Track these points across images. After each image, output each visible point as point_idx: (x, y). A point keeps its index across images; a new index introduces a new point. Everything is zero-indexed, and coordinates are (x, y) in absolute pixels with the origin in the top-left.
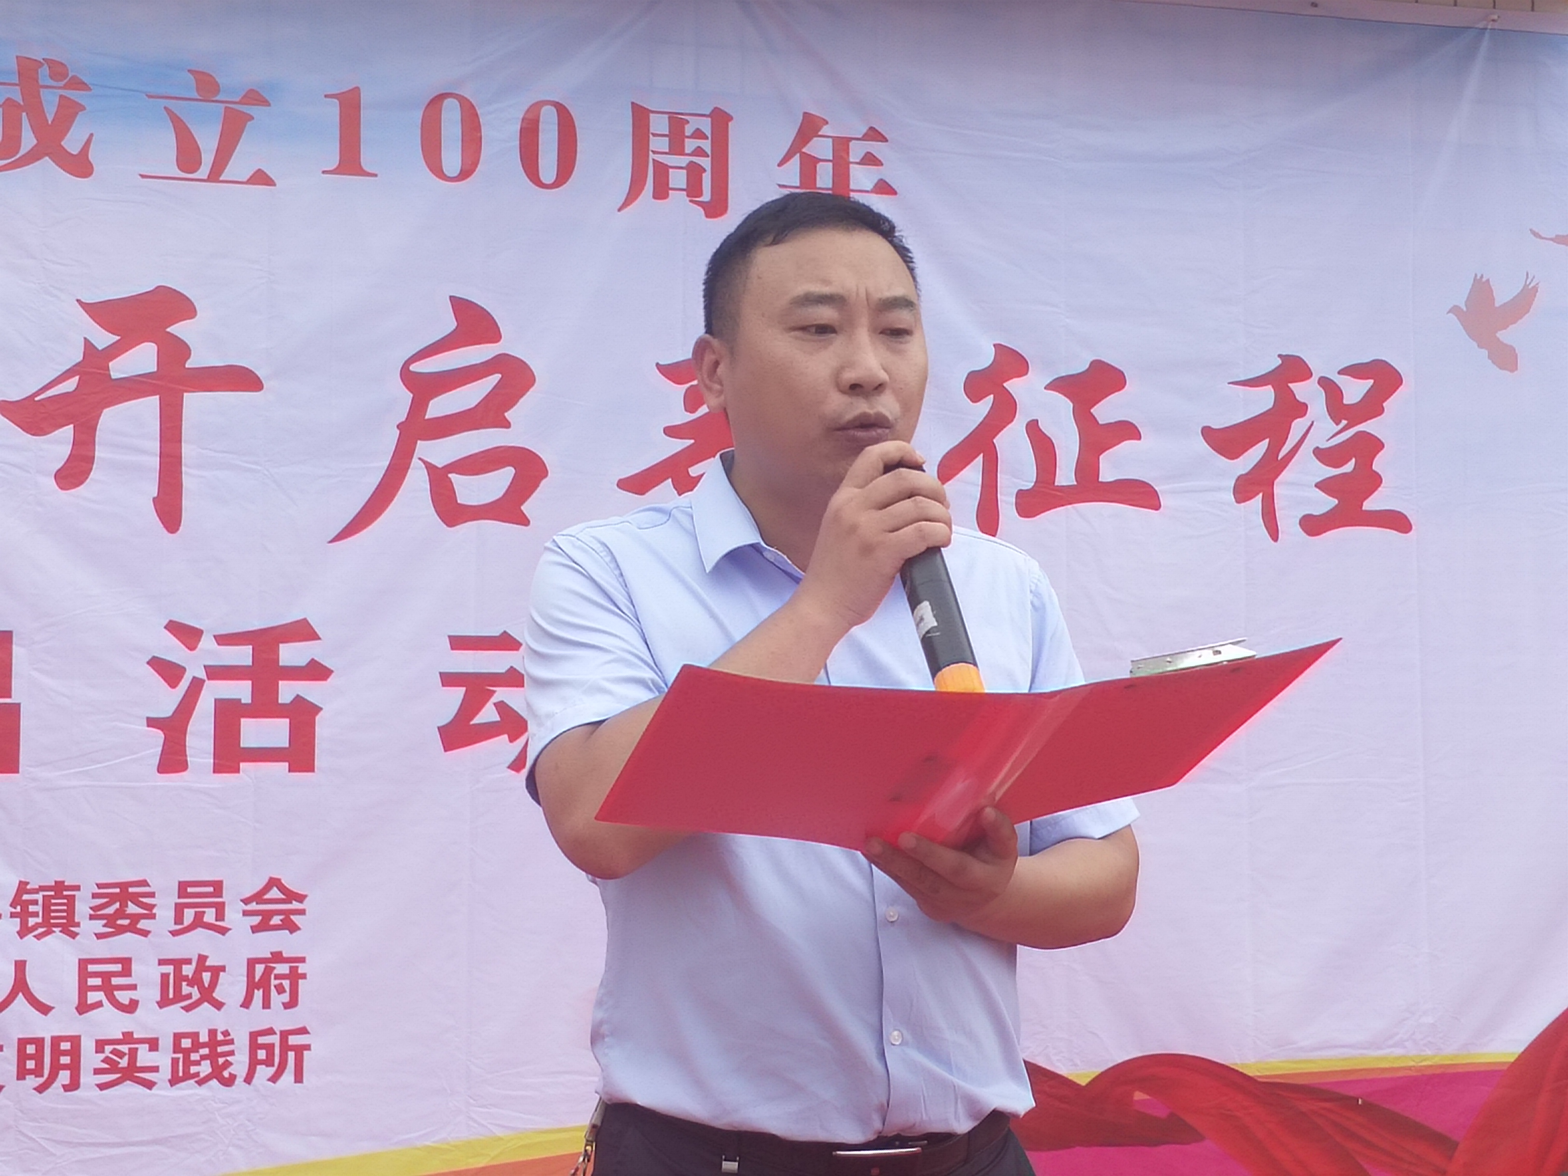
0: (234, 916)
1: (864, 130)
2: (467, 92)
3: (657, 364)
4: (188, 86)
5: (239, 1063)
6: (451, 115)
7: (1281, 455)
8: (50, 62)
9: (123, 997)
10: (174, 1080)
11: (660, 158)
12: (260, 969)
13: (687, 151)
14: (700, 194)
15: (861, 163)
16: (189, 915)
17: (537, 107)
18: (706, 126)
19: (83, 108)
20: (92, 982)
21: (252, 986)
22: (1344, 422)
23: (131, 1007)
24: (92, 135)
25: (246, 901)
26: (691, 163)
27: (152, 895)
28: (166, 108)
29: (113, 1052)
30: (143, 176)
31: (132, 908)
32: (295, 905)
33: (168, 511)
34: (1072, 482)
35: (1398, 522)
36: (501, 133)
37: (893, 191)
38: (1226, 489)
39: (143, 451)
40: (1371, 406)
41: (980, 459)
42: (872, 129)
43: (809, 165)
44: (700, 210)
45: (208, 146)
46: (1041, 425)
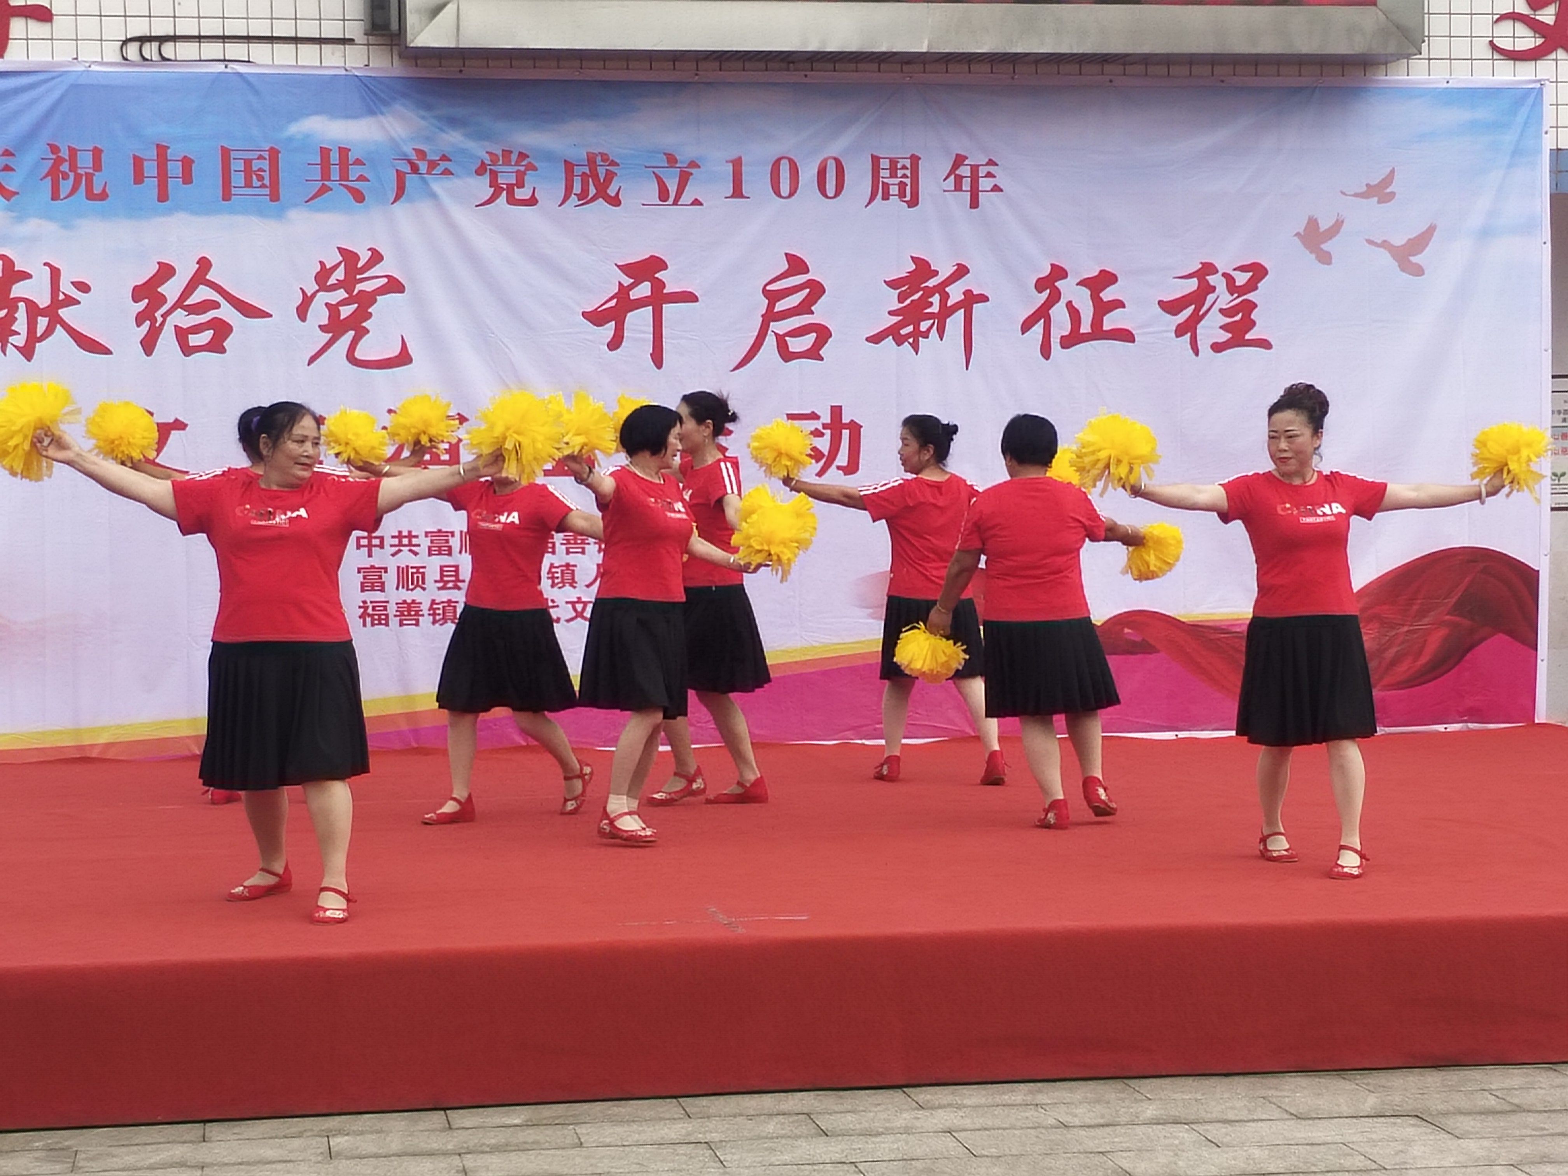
1: (987, 160)
2: (792, 156)
3: (885, 282)
4: (663, 160)
6: (785, 167)
7: (1201, 312)
8: (602, 154)
11: (885, 180)
13: (899, 175)
14: (905, 197)
15: (985, 177)
17: (825, 161)
18: (908, 163)
19: (616, 174)
22: (1236, 295)
24: (620, 187)
26: (900, 182)
28: (654, 173)
30: (644, 205)
33: (657, 358)
34: (1090, 331)
35: (1264, 344)
36: (808, 174)
37: (1001, 190)
38: (1171, 331)
39: (644, 332)
40: (1252, 286)
41: (1042, 320)
42: (990, 160)
43: (959, 180)
44: (905, 205)
45: (672, 188)
46: (1074, 303)
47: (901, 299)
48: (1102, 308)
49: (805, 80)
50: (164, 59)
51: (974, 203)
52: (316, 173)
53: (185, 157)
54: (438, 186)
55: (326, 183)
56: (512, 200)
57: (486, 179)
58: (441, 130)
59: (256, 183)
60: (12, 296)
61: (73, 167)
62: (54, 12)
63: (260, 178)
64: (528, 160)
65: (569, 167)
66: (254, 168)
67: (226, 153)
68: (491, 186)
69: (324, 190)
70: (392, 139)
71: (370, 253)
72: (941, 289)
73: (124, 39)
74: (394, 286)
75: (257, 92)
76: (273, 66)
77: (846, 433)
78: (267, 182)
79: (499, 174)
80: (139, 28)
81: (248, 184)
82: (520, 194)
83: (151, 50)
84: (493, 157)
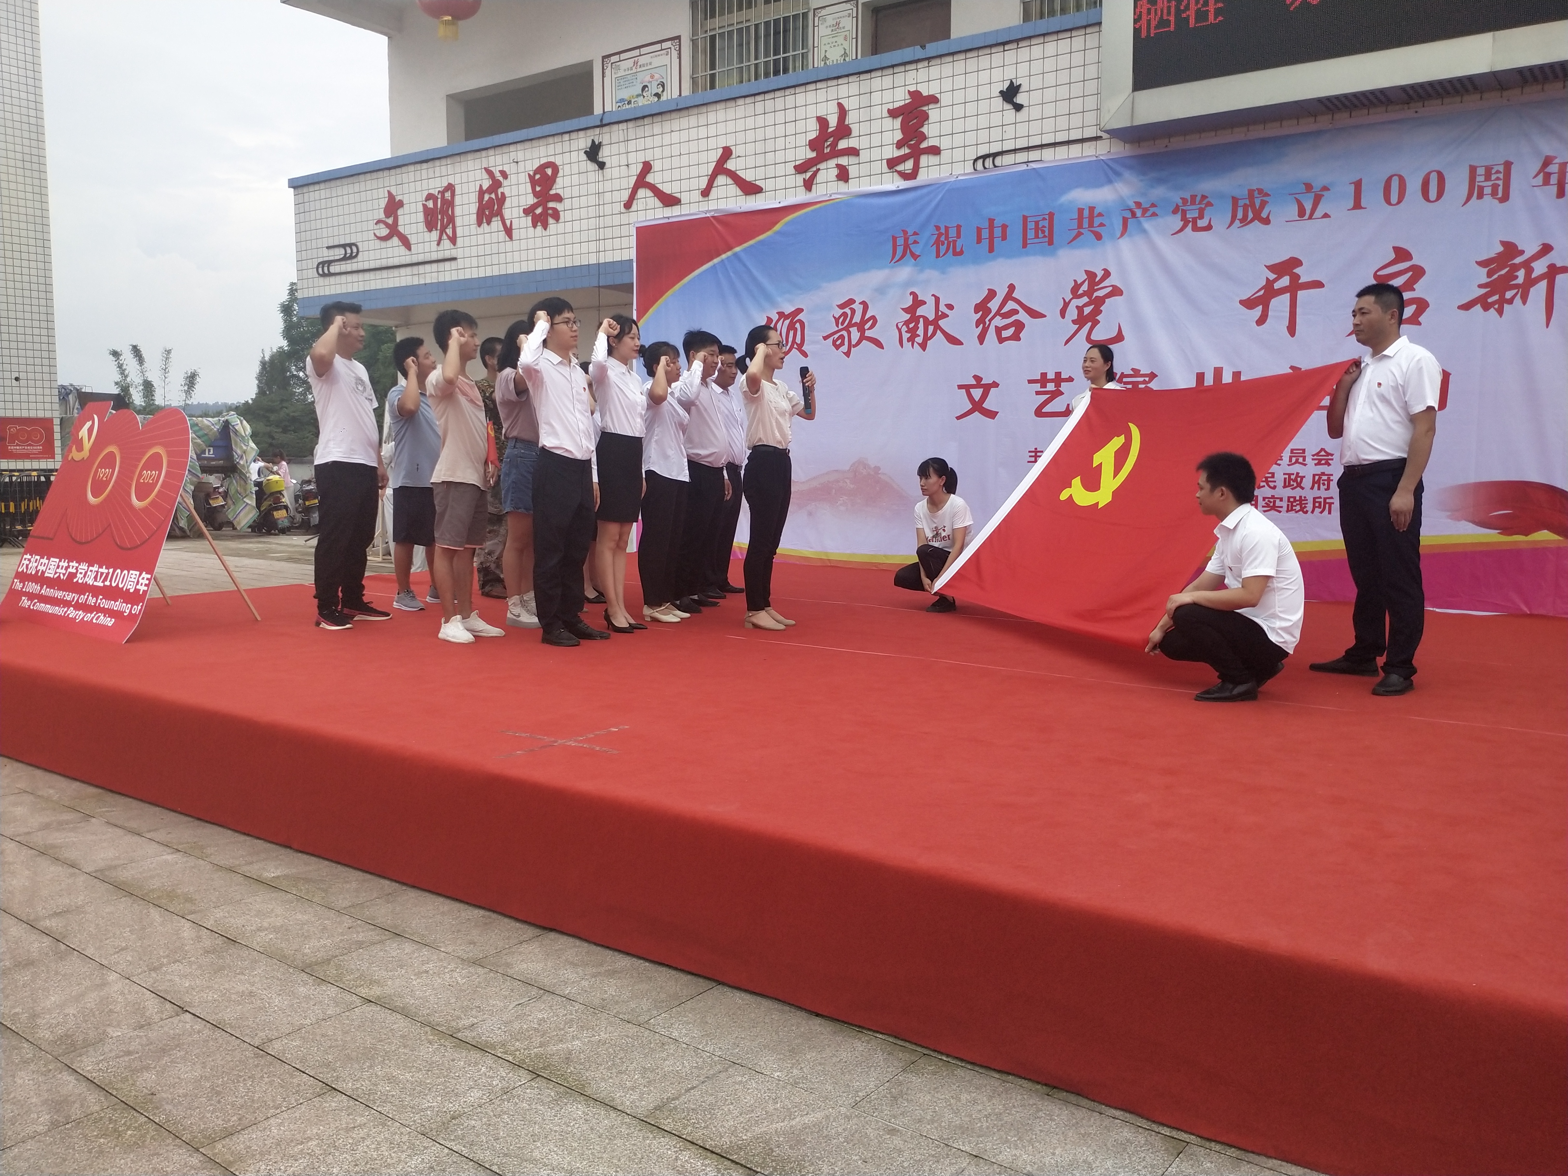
0: (1309, 460)
2: (1401, 173)
3: (1476, 262)
4: (1303, 188)
5: (1310, 507)
6: (1395, 182)
8: (1258, 190)
10: (1288, 511)
11: (1480, 184)
12: (1317, 478)
13: (1493, 178)
14: (1497, 195)
16: (1294, 460)
17: (1429, 174)
18: (1501, 168)
19: (1268, 202)
21: (1314, 483)
23: (1274, 488)
24: (1270, 211)
25: (1313, 456)
26: (1494, 184)
28: (1294, 198)
30: (1286, 222)
32: (1330, 457)
33: (1292, 329)
36: (1414, 186)
39: (1284, 312)
43: (1547, 177)
44: (1497, 201)
45: (1308, 207)
47: (1489, 275)
49: (1416, 115)
50: (995, 166)
51: (1561, 194)
52: (1075, 224)
53: (1003, 224)
54: (1147, 225)
55: (1081, 230)
56: (1196, 229)
57: (1179, 216)
58: (1152, 187)
60: (917, 315)
61: (947, 238)
62: (941, 149)
63: (1043, 232)
64: (1208, 200)
65: (1235, 200)
66: (1040, 226)
67: (1025, 218)
68: (1181, 221)
69: (1079, 234)
70: (1121, 197)
71: (1103, 272)
72: (1527, 265)
73: (975, 158)
74: (1117, 291)
75: (1042, 178)
76: (1055, 161)
78: (1047, 234)
79: (1188, 212)
80: (983, 150)
81: (1037, 236)
82: (1201, 223)
83: (989, 162)
84: (1184, 201)
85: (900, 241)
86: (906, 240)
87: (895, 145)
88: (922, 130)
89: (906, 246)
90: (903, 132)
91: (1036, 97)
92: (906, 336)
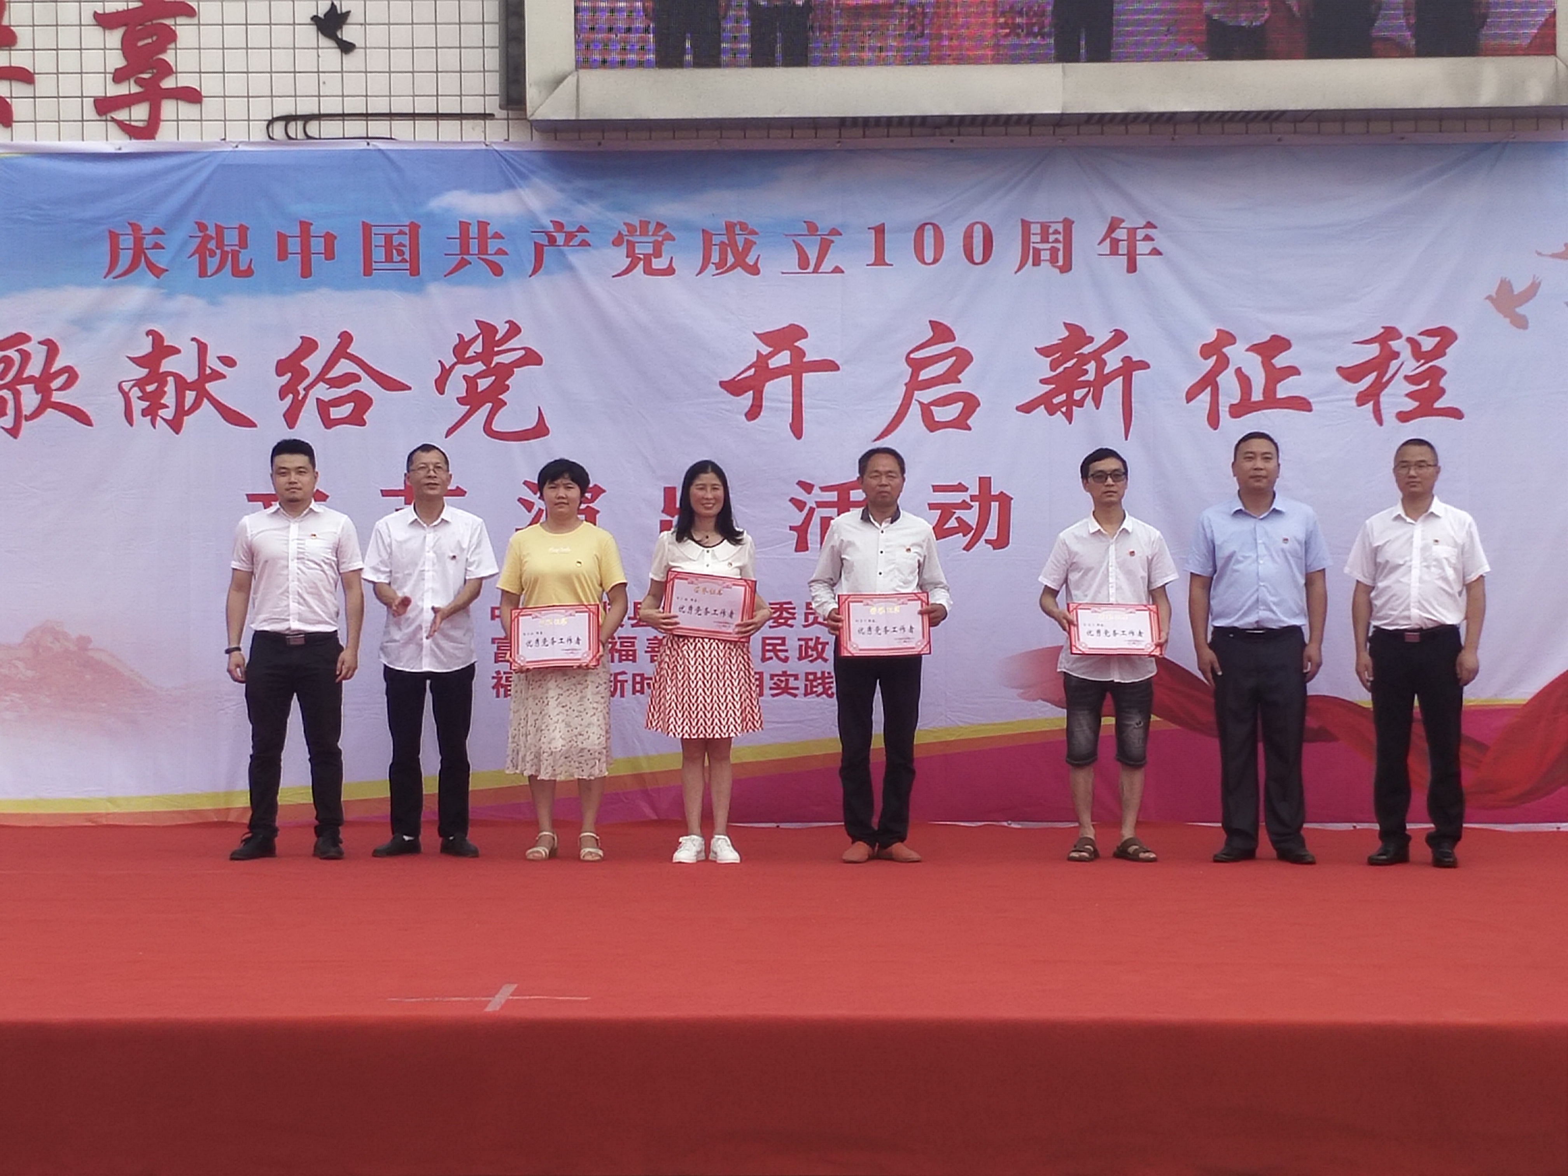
1: (1144, 223)
2: (935, 222)
3: (1036, 349)
4: (804, 228)
6: (929, 233)
7: (1385, 380)
8: (741, 223)
9: (782, 655)
10: (806, 694)
11: (1036, 246)
13: (1050, 240)
14: (1058, 262)
15: (1143, 240)
16: (811, 617)
17: (972, 225)
18: (1060, 227)
19: (755, 243)
20: (768, 648)
22: (1422, 361)
24: (759, 256)
26: (1052, 247)
27: (794, 608)
28: (794, 241)
29: (778, 680)
30: (783, 273)
31: (785, 614)
33: (797, 429)
34: (1261, 398)
35: (1456, 413)
36: (954, 240)
37: (1160, 254)
38: (1351, 399)
39: (784, 402)
40: (1439, 351)
41: (1209, 389)
42: (1149, 223)
43: (1115, 243)
44: (1058, 271)
45: (813, 256)
46: (1243, 370)
47: (1053, 366)
48: (1275, 376)
49: (952, 145)
50: (309, 137)
51: (1132, 267)
52: (455, 247)
53: (328, 233)
54: (576, 257)
55: (465, 257)
56: (649, 271)
57: (623, 250)
58: (580, 202)
59: (396, 258)
60: (161, 371)
61: (220, 244)
62: (203, 94)
63: (401, 253)
64: (667, 230)
65: (707, 236)
66: (395, 244)
67: (367, 228)
68: (627, 257)
69: (463, 263)
70: (530, 212)
71: (507, 325)
72: (1097, 356)
73: (270, 118)
74: (531, 358)
75: (398, 169)
76: (415, 142)
77: (995, 505)
78: (407, 256)
79: (637, 245)
80: (284, 107)
81: (389, 259)
82: (657, 264)
83: (296, 129)
84: (631, 228)
85: (126, 242)
86: (138, 241)
87: (109, 77)
88: (162, 56)
89: (139, 252)
90: (126, 56)
91: (377, 35)
92: (138, 406)
